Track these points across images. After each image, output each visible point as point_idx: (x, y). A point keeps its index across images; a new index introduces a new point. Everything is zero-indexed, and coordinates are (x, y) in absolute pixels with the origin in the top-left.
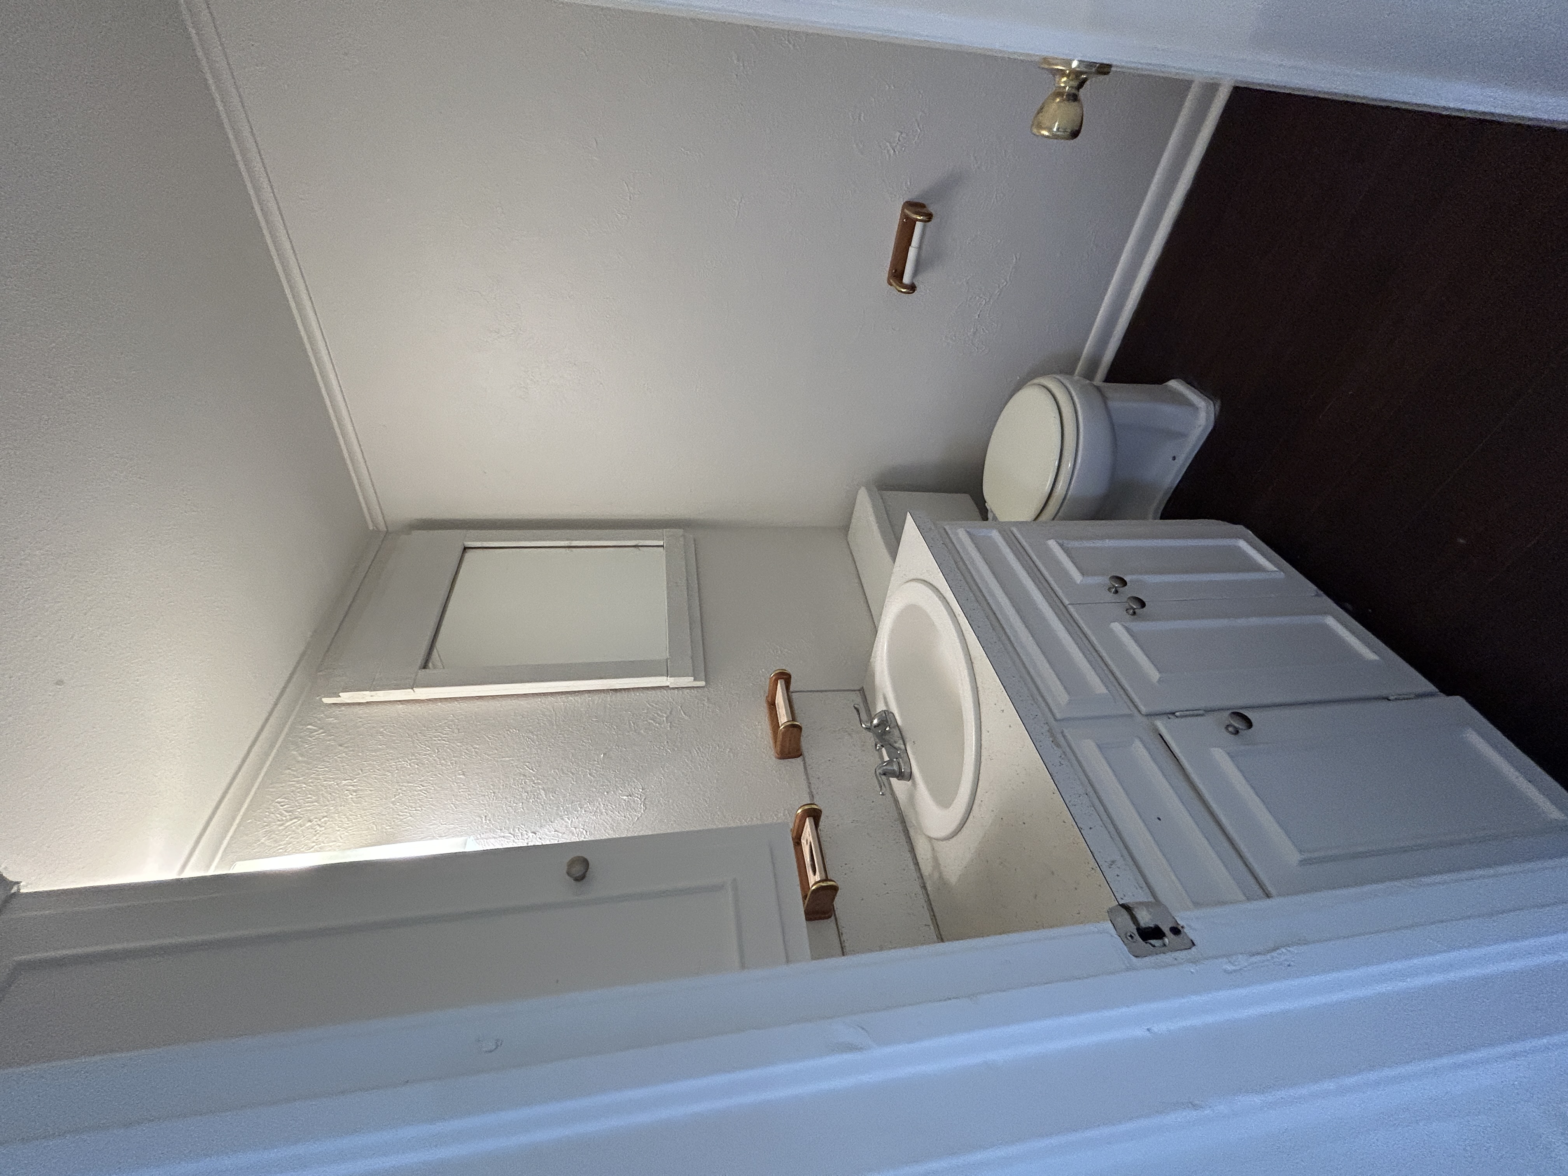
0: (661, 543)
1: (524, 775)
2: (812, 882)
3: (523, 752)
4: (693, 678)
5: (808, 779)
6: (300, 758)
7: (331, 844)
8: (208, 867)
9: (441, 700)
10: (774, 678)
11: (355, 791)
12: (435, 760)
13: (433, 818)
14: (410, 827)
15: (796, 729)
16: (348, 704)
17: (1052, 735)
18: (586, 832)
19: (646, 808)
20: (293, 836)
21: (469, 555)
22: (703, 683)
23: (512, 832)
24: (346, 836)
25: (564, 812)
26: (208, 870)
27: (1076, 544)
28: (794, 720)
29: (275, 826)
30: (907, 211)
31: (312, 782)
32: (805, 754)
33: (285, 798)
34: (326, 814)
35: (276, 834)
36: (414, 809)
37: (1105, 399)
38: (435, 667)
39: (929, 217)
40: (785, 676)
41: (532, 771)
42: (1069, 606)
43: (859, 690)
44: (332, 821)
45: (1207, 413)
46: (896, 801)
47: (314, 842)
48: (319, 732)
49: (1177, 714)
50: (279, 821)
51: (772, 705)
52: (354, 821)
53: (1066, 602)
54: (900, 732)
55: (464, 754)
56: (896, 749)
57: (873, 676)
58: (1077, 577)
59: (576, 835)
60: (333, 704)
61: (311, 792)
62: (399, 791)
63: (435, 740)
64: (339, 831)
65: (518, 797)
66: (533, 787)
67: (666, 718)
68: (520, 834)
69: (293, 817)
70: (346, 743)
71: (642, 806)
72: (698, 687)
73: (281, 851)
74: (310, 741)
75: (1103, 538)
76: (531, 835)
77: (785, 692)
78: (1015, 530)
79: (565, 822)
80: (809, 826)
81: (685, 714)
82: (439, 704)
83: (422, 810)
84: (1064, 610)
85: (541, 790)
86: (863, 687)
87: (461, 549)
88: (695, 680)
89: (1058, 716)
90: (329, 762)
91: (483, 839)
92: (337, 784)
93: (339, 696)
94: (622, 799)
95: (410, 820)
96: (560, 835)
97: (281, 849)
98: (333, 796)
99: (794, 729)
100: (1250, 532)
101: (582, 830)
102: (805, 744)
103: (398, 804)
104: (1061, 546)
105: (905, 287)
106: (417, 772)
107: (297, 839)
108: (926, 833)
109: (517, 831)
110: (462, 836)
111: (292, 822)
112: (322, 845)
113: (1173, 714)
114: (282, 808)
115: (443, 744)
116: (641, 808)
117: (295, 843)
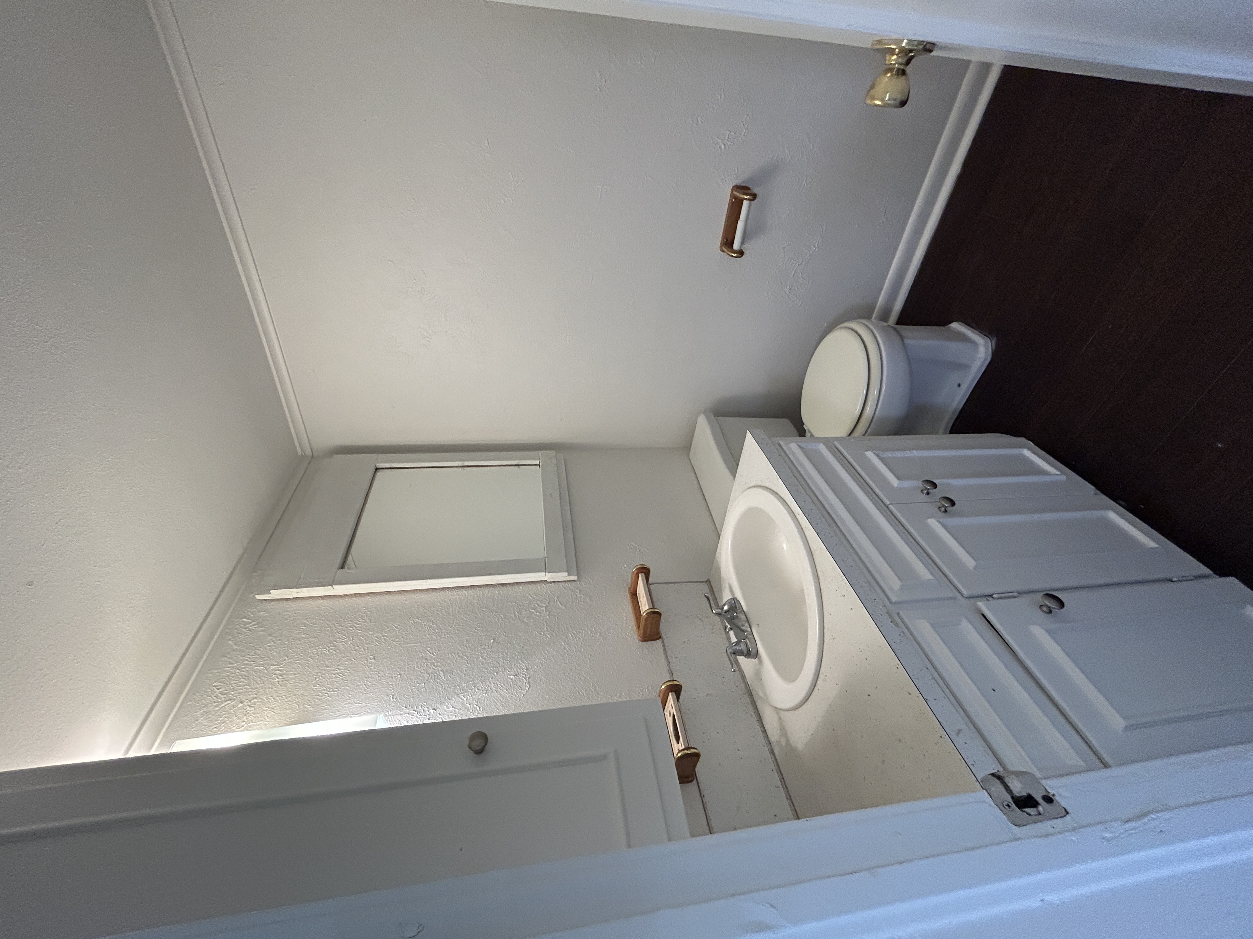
0: (537, 462)
1: (427, 659)
2: (676, 752)
3: (425, 639)
4: (567, 573)
5: (667, 658)
6: (235, 647)
7: (259, 723)
8: (150, 748)
9: (355, 595)
10: (635, 572)
11: (281, 675)
12: (350, 647)
13: (348, 698)
14: (328, 706)
15: (656, 615)
16: (278, 600)
17: (891, 616)
18: (480, 708)
19: (530, 687)
20: (227, 715)
21: (379, 474)
22: (574, 578)
23: (416, 709)
24: (272, 715)
25: (460, 690)
26: (149, 752)
27: (890, 454)
28: (654, 608)
29: (212, 707)
30: (735, 193)
31: (244, 668)
32: (663, 636)
33: (221, 682)
34: (255, 696)
35: (213, 715)
36: (331, 690)
37: (902, 338)
38: (349, 568)
39: (754, 197)
40: (645, 571)
41: (432, 655)
42: (890, 505)
43: (706, 582)
44: (261, 702)
45: (985, 347)
46: (743, 677)
47: (244, 722)
48: (252, 624)
49: (995, 596)
50: (215, 702)
51: (634, 595)
52: (279, 701)
53: (887, 502)
54: (746, 616)
55: (374, 641)
56: (743, 631)
57: (718, 569)
58: (894, 482)
59: (471, 711)
60: (265, 600)
61: (244, 677)
62: (319, 674)
63: (350, 630)
64: (267, 710)
65: (421, 678)
66: (433, 669)
67: (546, 607)
68: (422, 711)
69: (228, 699)
70: (274, 634)
71: (527, 684)
72: (571, 581)
73: (215, 729)
74: (244, 632)
75: (911, 449)
76: (432, 711)
77: (645, 582)
78: (836, 443)
79: (461, 699)
80: (671, 699)
81: (561, 604)
82: (355, 598)
83: (338, 690)
84: (885, 508)
85: (440, 671)
86: (709, 580)
87: (372, 470)
88: (568, 575)
89: (894, 599)
90: (259, 650)
91: (390, 715)
92: (266, 669)
93: (270, 593)
94: (509, 678)
95: (328, 699)
96: (457, 710)
97: (215, 728)
98: (263, 680)
99: (655, 615)
100: (1031, 443)
101: (475, 706)
102: (664, 627)
103: (318, 686)
104: (878, 455)
105: (734, 252)
106: (335, 658)
107: (231, 718)
108: (772, 704)
109: (420, 708)
110: (372, 713)
111: (226, 703)
112: (251, 724)
113: (991, 596)
114: (218, 691)
115: (357, 633)
116: (526, 686)
117: (228, 722)
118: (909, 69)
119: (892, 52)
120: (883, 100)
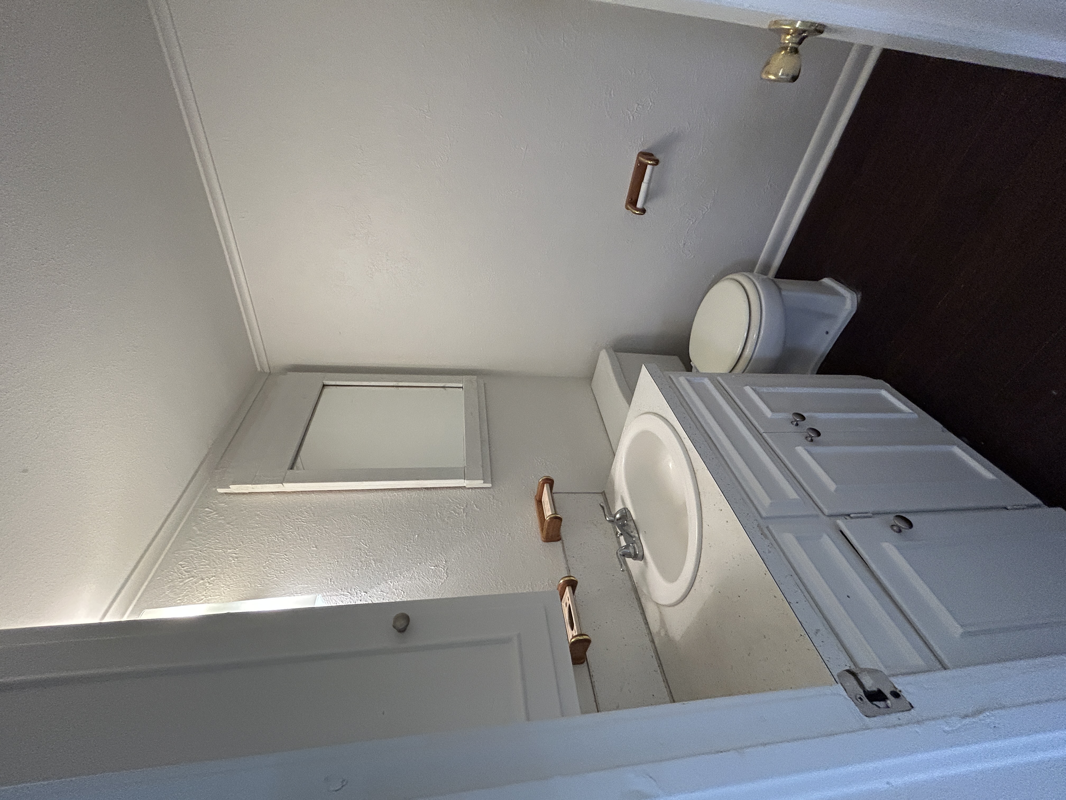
0: (461, 385)
1: (360, 549)
2: (570, 637)
3: (360, 532)
4: (483, 481)
5: (565, 557)
6: (198, 532)
7: (216, 597)
8: (123, 614)
9: (302, 492)
10: (541, 482)
11: (237, 558)
12: (296, 536)
13: (292, 579)
14: (275, 586)
16: (236, 494)
17: (761, 530)
18: (404, 592)
19: (448, 576)
20: (189, 590)
21: (326, 390)
22: (489, 485)
23: (350, 592)
24: (228, 591)
25: (388, 577)
26: (122, 618)
27: (765, 390)
28: (556, 513)
29: (178, 582)
30: (640, 158)
31: (206, 550)
32: (564, 538)
33: (185, 561)
34: (214, 574)
35: (178, 589)
36: (278, 572)
37: (780, 289)
38: (298, 469)
39: (657, 162)
40: (550, 482)
41: (365, 546)
42: (764, 433)
43: (602, 493)
44: (218, 580)
45: (852, 300)
46: (631, 576)
47: (204, 595)
48: (213, 514)
49: (851, 515)
50: (180, 578)
51: (540, 502)
52: (234, 580)
53: (762, 430)
54: (635, 524)
55: (317, 532)
56: (632, 537)
57: (613, 483)
58: (768, 414)
59: (397, 595)
60: (225, 493)
61: (205, 558)
62: (269, 558)
63: (297, 522)
64: (223, 587)
65: (355, 565)
66: (366, 557)
67: (463, 510)
68: (355, 593)
69: (191, 576)
70: (232, 522)
71: (445, 574)
72: (486, 488)
73: (179, 601)
74: (207, 520)
75: (783, 386)
76: (363, 594)
77: (549, 490)
78: (719, 378)
79: (389, 584)
80: (568, 593)
81: (476, 507)
82: (301, 495)
83: (284, 573)
84: (760, 436)
85: (372, 561)
86: (604, 491)
87: (321, 386)
88: (484, 483)
89: (764, 514)
90: (219, 535)
91: (328, 596)
92: (224, 552)
93: (230, 488)
94: (430, 569)
95: (275, 580)
96: (385, 594)
98: (221, 561)
99: (557, 520)
100: (888, 385)
101: (401, 591)
102: (564, 530)
103: (267, 568)
104: (755, 390)
105: (638, 210)
106: (283, 545)
107: (192, 593)
108: (655, 600)
109: (354, 591)
110: (312, 593)
111: (189, 580)
112: (210, 598)
113: (849, 515)
114: (183, 569)
115: (302, 525)
116: (444, 576)
117: (189, 596)
118: (800, 48)
119: (787, 32)
120: (775, 75)
